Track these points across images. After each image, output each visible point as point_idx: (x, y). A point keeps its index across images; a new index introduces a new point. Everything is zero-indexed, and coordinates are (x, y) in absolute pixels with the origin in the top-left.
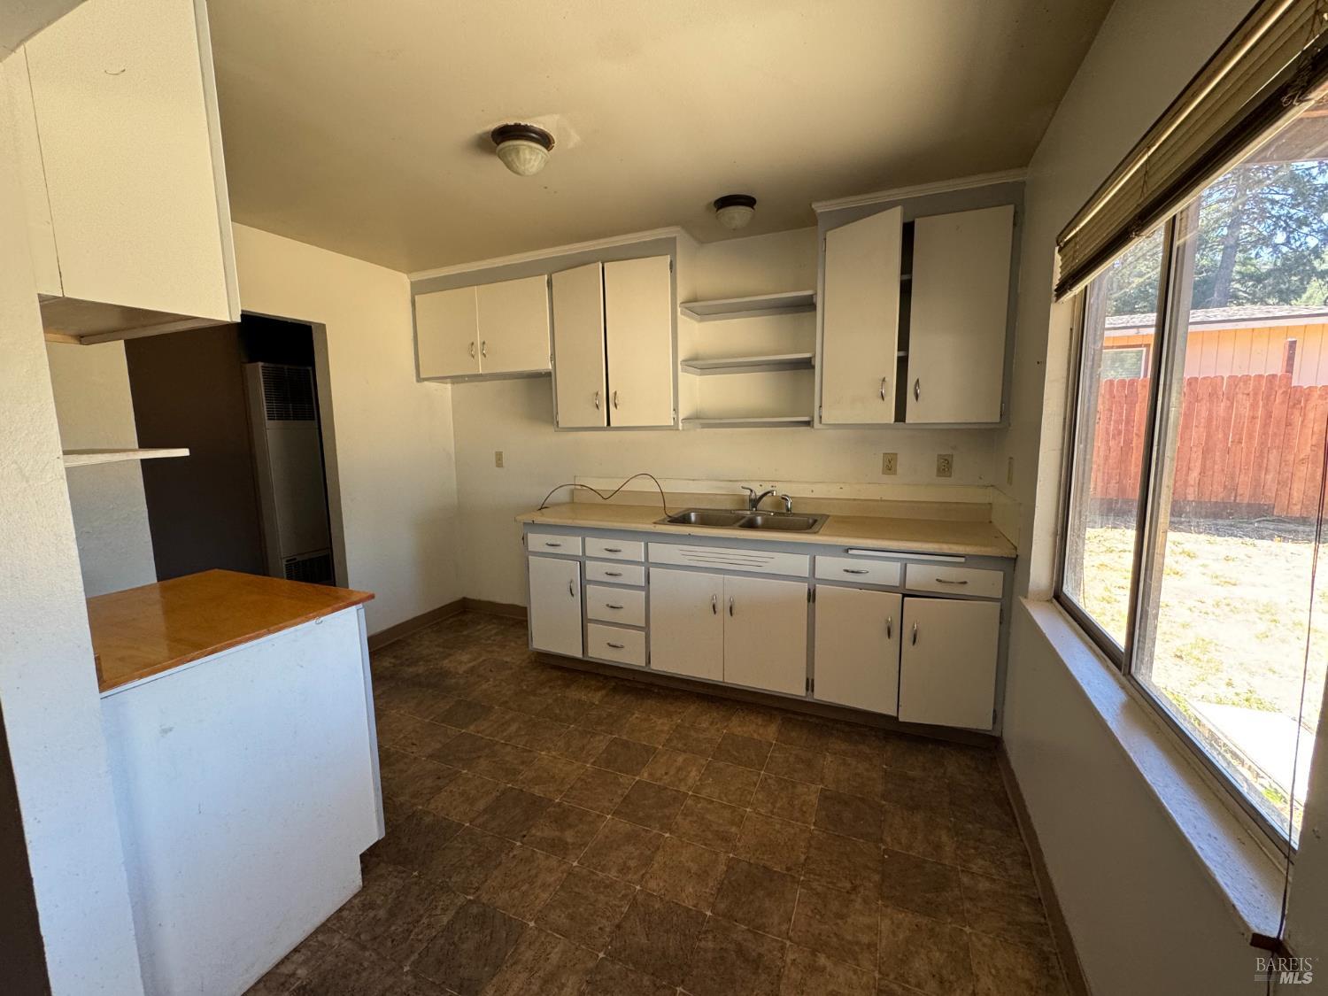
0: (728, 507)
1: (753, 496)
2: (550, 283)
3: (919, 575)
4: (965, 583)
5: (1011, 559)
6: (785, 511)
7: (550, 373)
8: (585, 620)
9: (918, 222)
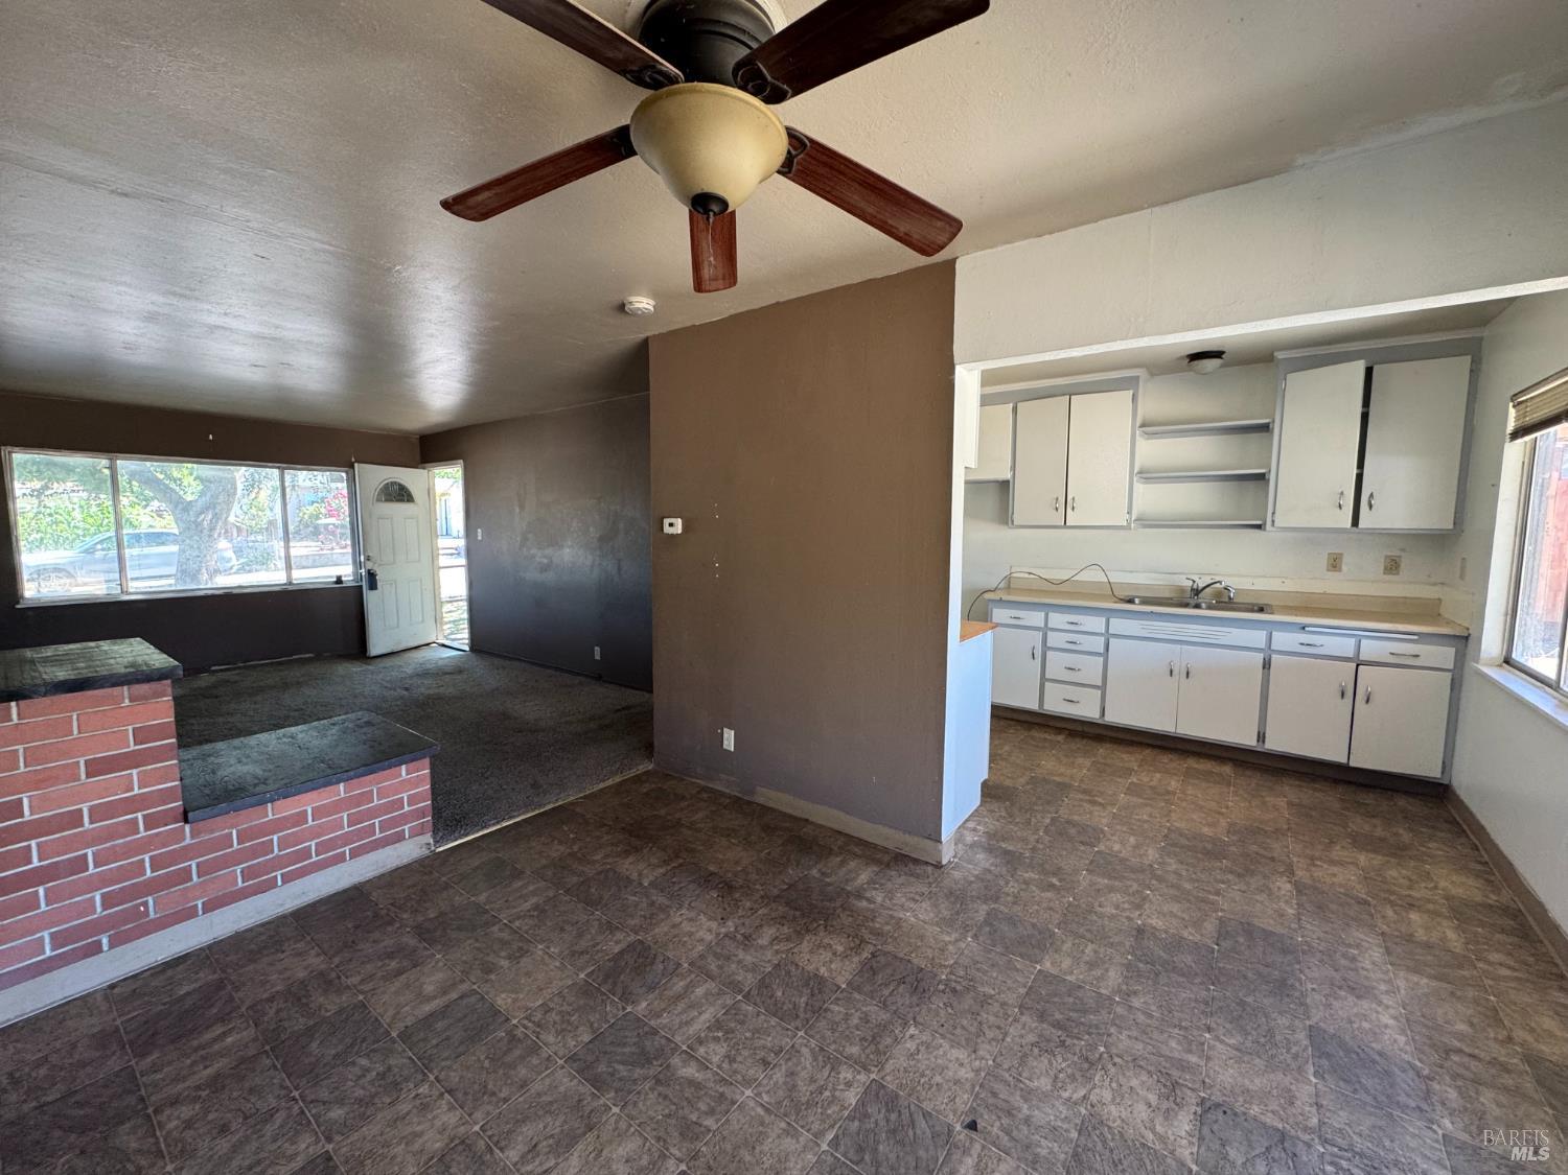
1: (1195, 587)
2: (1015, 410)
3: (1371, 649)
4: (1418, 656)
5: (1462, 637)
6: (1227, 600)
7: (1008, 481)
8: (1043, 679)
9: (1379, 367)
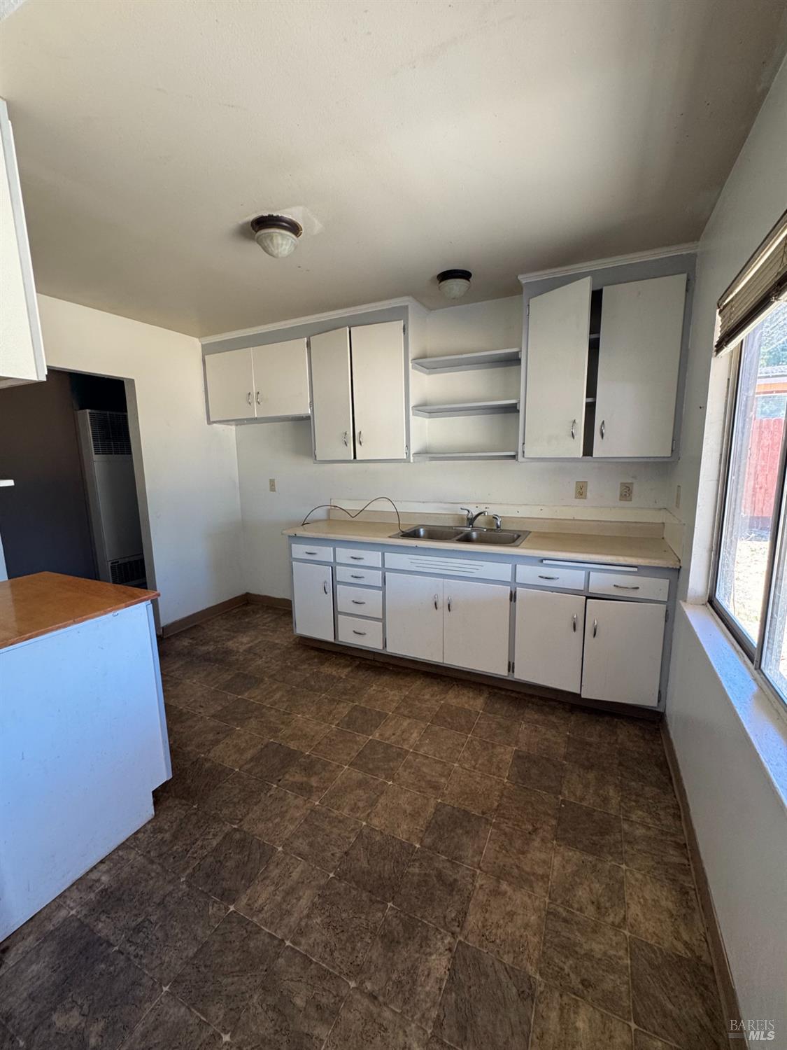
0: (451, 525)
1: (470, 516)
2: (308, 344)
3: (601, 581)
4: (637, 588)
5: (676, 569)
6: (495, 528)
7: (309, 417)
8: (336, 612)
9: (605, 289)
